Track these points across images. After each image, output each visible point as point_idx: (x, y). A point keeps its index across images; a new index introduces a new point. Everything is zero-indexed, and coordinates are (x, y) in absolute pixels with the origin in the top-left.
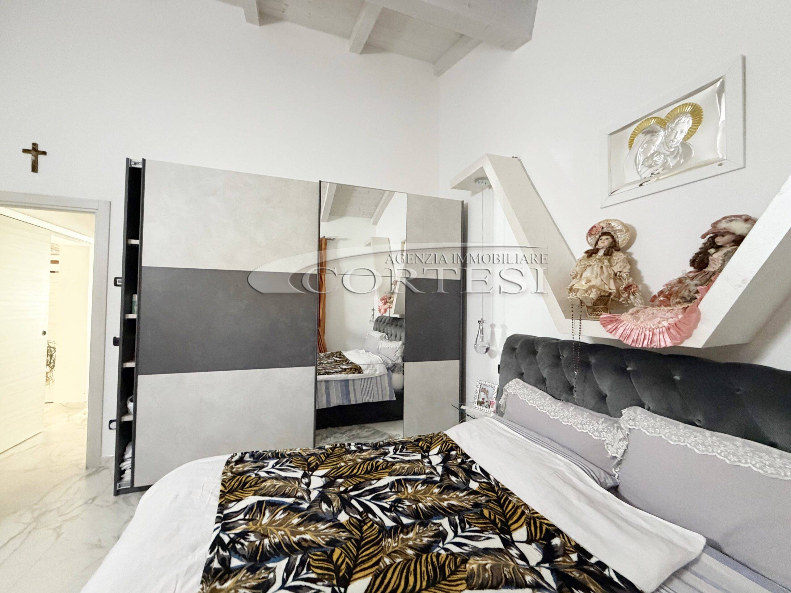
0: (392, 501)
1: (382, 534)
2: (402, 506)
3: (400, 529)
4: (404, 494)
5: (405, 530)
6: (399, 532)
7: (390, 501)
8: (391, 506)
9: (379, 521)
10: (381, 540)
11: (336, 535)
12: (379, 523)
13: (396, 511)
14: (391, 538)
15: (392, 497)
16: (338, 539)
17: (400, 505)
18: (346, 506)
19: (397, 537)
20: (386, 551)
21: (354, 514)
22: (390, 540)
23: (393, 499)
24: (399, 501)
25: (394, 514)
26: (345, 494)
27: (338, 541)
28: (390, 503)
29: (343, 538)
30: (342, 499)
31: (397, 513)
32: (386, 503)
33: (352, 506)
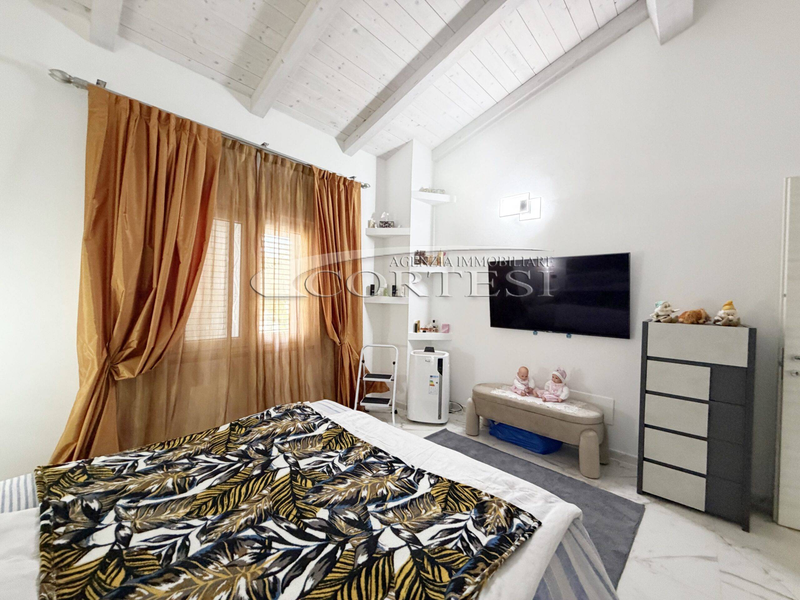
0: (271, 554)
1: (275, 510)
2: (255, 551)
3: (255, 522)
4: (253, 574)
5: (249, 523)
6: (257, 518)
7: (274, 554)
8: (271, 548)
9: (281, 523)
10: (274, 506)
11: (319, 496)
12: (281, 521)
13: (262, 542)
14: (264, 509)
15: (272, 562)
16: (315, 494)
17: (258, 551)
18: (328, 526)
19: (258, 513)
20: (268, 498)
21: (313, 522)
22: (265, 508)
23: (269, 558)
24: (259, 558)
25: (264, 535)
26: (340, 542)
27: (313, 492)
28: (273, 551)
29: (311, 496)
30: (338, 533)
31: (260, 539)
32: (278, 550)
33: (321, 529)
